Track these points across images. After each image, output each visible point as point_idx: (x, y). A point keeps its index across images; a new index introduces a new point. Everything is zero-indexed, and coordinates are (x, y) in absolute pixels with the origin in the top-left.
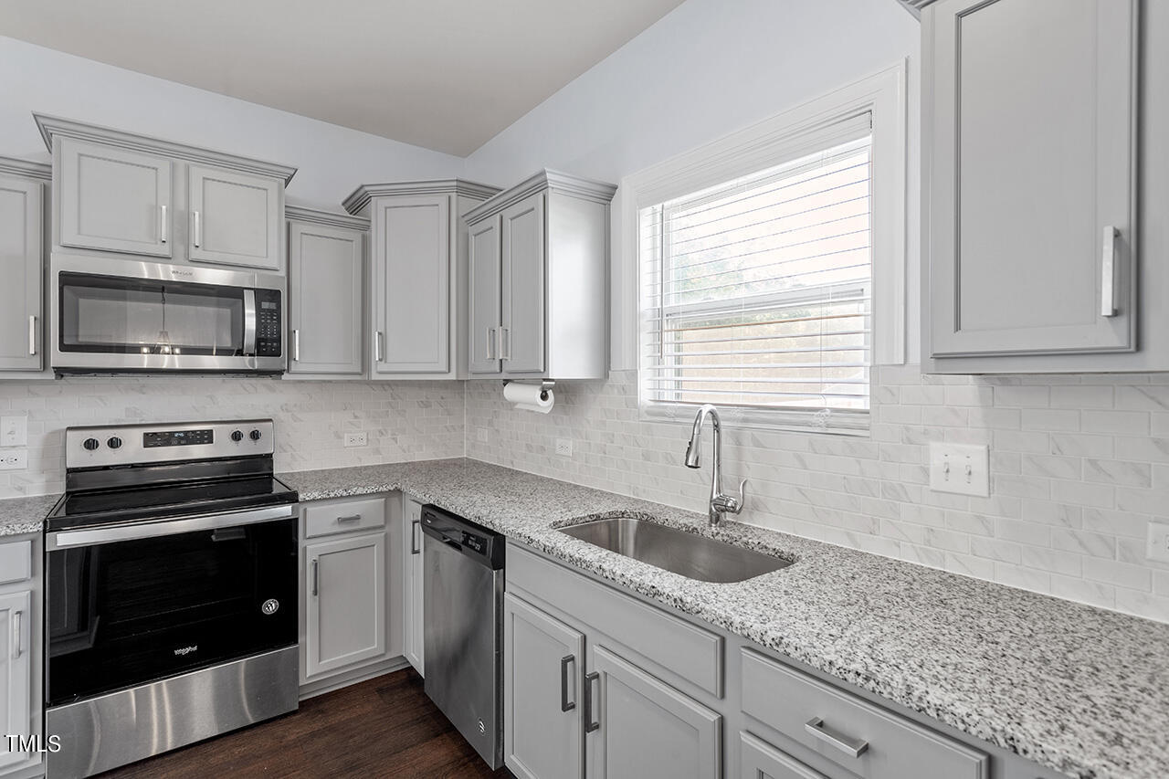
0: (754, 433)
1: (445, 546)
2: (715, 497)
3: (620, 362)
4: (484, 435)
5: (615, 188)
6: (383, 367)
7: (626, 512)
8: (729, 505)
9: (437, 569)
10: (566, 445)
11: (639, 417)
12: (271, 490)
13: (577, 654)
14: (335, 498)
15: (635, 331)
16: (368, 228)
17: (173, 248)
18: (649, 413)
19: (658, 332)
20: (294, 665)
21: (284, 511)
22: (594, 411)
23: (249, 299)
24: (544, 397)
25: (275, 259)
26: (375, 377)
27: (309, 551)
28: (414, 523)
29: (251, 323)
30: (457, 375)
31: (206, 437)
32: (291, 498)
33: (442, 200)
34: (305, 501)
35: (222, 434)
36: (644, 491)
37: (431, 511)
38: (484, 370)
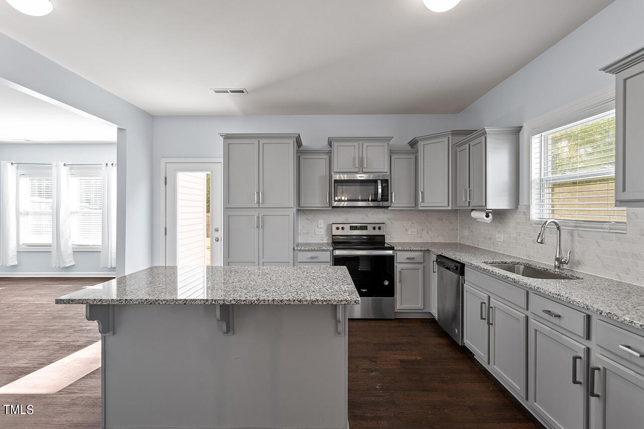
0: (579, 232)
1: (444, 269)
2: (557, 257)
3: (523, 201)
4: (466, 233)
5: (521, 127)
6: (423, 204)
7: (519, 262)
8: (563, 260)
9: (442, 278)
10: (500, 237)
11: (531, 225)
12: (384, 245)
13: (486, 301)
14: (406, 250)
15: (529, 188)
16: (417, 153)
17: (359, 170)
18: (536, 224)
19: (541, 188)
20: (393, 304)
21: (390, 252)
22: (512, 223)
23: (379, 182)
24: (487, 216)
25: (387, 169)
26: (420, 208)
27: (398, 267)
28: (434, 261)
29: (380, 191)
30: (452, 207)
31: (365, 228)
32: (392, 248)
33: (446, 139)
34: (397, 250)
35: (370, 227)
36: (533, 256)
37: (440, 256)
38: (462, 205)
